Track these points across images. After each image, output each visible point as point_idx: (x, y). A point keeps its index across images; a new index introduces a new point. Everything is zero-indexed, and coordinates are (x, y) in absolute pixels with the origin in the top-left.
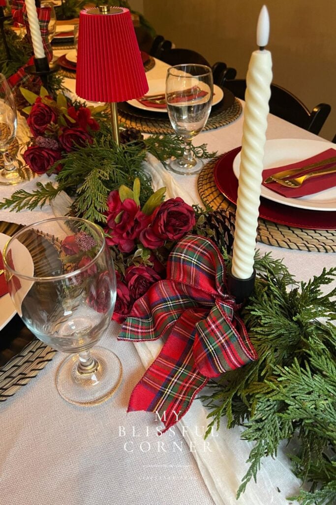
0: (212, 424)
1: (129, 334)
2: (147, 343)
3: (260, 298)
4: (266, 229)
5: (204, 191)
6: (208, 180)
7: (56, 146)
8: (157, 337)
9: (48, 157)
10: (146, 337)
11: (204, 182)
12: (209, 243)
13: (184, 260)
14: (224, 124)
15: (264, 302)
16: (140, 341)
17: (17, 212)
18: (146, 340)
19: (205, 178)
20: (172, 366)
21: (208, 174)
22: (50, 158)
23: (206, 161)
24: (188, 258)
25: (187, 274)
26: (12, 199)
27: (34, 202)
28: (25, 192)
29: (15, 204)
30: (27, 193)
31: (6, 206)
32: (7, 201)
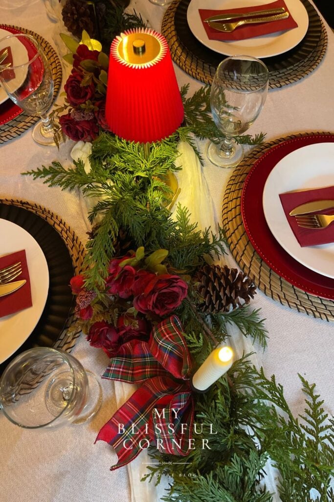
0: (148, 476)
1: (111, 374)
2: (124, 383)
3: (210, 400)
4: (268, 274)
5: (227, 203)
6: (238, 184)
7: (91, 118)
8: (132, 382)
9: (82, 131)
10: (124, 378)
11: (233, 188)
12: (183, 343)
13: (161, 346)
14: (292, 81)
15: (210, 408)
16: (119, 380)
17: (49, 186)
18: (123, 381)
19: (236, 182)
20: (136, 411)
21: (241, 175)
22: (84, 132)
23: (248, 148)
24: (165, 345)
25: (161, 356)
26: (49, 170)
27: (66, 181)
28: (61, 166)
29: (50, 176)
30: (63, 168)
31: (43, 175)
32: (45, 169)
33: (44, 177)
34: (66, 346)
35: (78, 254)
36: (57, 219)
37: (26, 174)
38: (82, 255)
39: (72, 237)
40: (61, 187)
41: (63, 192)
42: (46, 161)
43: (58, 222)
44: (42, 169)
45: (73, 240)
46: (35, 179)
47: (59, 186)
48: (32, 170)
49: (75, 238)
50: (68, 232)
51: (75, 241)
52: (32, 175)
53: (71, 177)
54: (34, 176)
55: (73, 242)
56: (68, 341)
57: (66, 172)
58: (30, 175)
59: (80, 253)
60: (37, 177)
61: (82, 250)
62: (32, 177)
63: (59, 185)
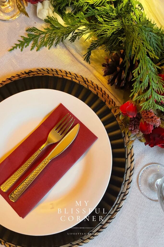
26: (29, 37)
27: (48, 40)
28: (37, 30)
29: (32, 42)
30: (39, 31)
31: (26, 44)
32: (25, 39)
33: (28, 45)
34: (129, 156)
35: (95, 90)
36: (62, 72)
37: (13, 49)
38: (98, 90)
39: (83, 80)
40: (46, 47)
41: (50, 50)
42: (20, 32)
43: (65, 75)
44: (22, 40)
45: (85, 82)
46: (22, 50)
47: (45, 47)
48: (16, 44)
49: (86, 80)
50: (77, 78)
51: (87, 82)
52: (18, 47)
53: (51, 35)
54: (20, 48)
55: (86, 84)
56: (129, 153)
57: (43, 33)
58: (16, 48)
59: (96, 89)
60: (23, 48)
61: (96, 86)
62: (18, 49)
63: (43, 46)
